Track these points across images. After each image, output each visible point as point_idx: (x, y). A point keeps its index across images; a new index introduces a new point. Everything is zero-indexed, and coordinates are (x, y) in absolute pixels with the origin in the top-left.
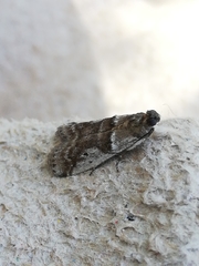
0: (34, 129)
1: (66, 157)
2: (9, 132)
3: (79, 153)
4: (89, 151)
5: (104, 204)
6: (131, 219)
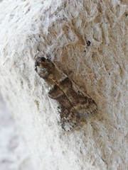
0: (81, 152)
1: (87, 104)
2: (94, 164)
5: (92, 65)
6: (89, 43)
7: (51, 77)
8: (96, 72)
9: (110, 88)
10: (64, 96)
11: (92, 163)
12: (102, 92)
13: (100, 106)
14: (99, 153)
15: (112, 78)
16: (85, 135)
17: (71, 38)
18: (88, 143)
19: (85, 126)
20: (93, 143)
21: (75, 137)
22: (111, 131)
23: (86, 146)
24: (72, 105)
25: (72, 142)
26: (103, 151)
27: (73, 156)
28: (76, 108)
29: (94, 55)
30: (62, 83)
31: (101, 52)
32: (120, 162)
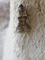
0: (18, 40)
1: (28, 28)
2: (19, 46)
3: (27, 24)
4: (27, 22)
5: (37, 17)
6: (40, 10)
7: (21, 13)
8: (37, 20)
9: (38, 28)
10: (22, 21)
11: (19, 45)
12: (35, 27)
13: (32, 31)
14: (23, 44)
15: (40, 25)
16: (22, 36)
17: (36, 5)
18: (21, 39)
19: (23, 34)
20: (23, 40)
21: (19, 35)
22: (30, 40)
23: (20, 39)
24: (23, 25)
25: (17, 36)
26: (24, 44)
27: (15, 40)
28: (24, 27)
29: (39, 15)
30: (24, 17)
31: (42, 15)
32: (27, 51)
